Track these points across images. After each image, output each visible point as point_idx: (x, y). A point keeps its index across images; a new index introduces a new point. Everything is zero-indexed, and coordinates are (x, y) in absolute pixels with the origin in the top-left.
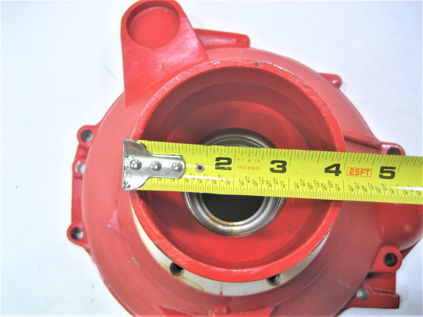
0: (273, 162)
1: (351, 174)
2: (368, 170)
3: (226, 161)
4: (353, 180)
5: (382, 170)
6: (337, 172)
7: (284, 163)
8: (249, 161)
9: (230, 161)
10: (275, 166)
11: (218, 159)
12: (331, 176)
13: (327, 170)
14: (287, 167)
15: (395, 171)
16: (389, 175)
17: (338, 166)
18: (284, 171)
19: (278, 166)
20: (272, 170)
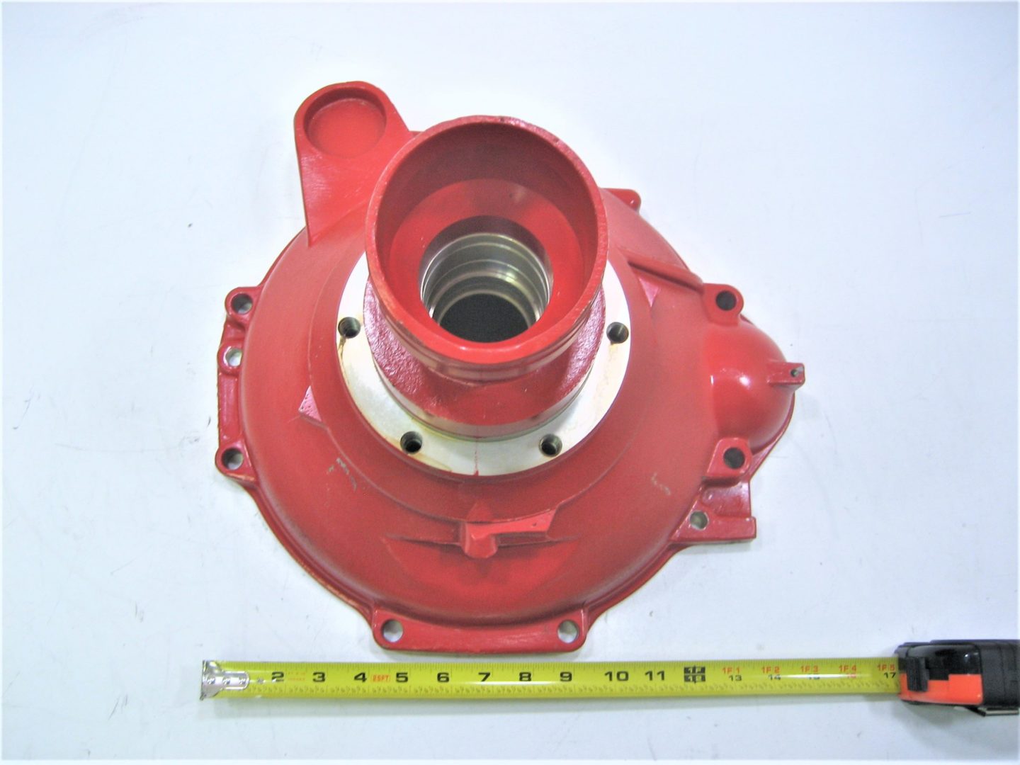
0: (315, 674)
1: (374, 680)
2: (387, 677)
3: (279, 675)
4: (376, 685)
5: (398, 675)
6: (364, 679)
7: (323, 675)
8: (297, 674)
9: (282, 675)
10: (316, 677)
11: (274, 674)
12: (360, 683)
13: (356, 678)
14: (326, 676)
15: (408, 675)
16: (404, 679)
17: (364, 675)
18: (323, 680)
19: (319, 677)
20: (314, 680)
